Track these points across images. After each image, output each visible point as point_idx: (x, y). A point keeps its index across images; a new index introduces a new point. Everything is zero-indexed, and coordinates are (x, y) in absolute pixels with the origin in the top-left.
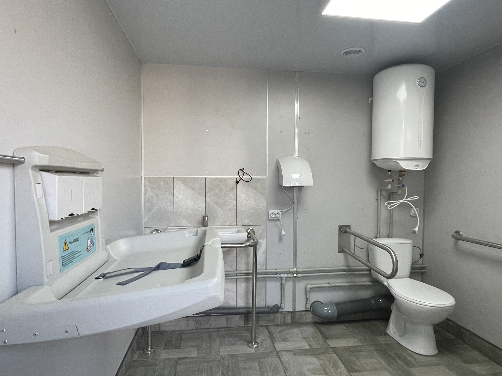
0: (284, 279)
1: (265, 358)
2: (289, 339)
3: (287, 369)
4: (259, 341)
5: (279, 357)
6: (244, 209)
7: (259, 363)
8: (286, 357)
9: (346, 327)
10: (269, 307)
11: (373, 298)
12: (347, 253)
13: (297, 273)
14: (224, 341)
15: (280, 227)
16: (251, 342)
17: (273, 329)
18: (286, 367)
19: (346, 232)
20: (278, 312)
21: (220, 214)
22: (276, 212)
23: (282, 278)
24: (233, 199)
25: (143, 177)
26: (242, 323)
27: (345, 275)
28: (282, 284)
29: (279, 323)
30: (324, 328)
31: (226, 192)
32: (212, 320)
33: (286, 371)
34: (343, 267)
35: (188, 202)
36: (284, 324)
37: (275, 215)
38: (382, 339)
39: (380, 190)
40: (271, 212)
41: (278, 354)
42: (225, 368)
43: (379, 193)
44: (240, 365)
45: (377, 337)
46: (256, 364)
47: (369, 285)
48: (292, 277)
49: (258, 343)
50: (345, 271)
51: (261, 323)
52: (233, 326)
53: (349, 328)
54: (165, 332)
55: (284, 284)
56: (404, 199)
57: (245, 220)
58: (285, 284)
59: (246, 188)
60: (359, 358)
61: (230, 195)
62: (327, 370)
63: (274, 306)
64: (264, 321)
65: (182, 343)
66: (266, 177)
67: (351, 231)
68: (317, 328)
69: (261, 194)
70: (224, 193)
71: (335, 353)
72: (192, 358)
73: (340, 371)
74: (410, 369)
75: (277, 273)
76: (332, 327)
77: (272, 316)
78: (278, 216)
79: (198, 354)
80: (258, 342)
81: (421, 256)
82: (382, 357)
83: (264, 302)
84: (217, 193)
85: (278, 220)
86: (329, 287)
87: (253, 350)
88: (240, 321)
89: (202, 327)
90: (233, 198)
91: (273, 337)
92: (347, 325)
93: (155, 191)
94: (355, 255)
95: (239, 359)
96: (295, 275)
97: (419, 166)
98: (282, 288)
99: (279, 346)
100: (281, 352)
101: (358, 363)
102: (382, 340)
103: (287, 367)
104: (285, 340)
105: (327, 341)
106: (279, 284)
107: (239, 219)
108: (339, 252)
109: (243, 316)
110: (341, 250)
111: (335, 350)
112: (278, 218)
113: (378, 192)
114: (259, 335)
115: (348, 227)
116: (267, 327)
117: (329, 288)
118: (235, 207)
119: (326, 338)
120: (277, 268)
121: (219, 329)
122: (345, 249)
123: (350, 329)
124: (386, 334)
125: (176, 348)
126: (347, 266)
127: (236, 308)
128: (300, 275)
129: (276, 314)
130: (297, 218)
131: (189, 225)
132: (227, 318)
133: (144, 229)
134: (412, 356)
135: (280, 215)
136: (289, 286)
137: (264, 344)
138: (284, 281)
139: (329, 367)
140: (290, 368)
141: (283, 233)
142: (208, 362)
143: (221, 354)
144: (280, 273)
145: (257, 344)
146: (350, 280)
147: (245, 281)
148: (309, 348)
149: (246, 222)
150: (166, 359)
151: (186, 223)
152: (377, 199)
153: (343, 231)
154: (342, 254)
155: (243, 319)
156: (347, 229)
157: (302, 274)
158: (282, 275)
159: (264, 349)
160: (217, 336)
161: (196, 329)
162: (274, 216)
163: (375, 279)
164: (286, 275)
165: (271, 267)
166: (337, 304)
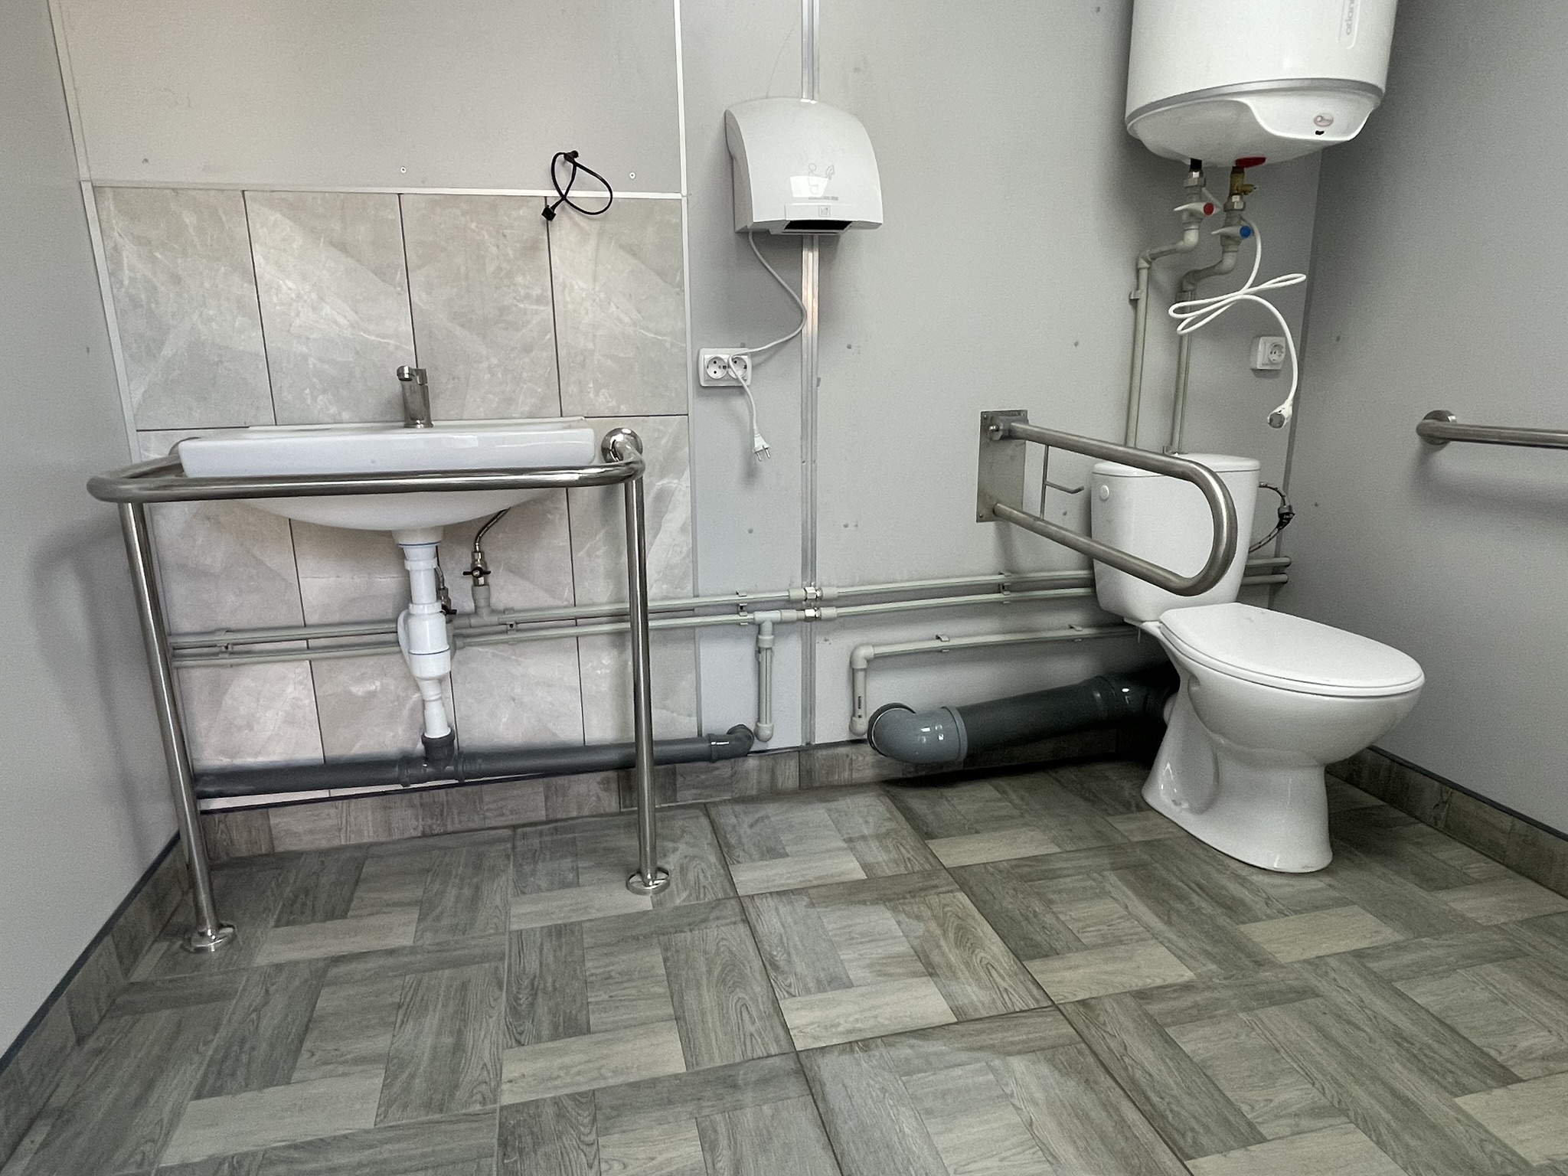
0: (767, 627)
1: (692, 926)
2: (788, 849)
3: (776, 967)
4: (671, 863)
5: (746, 921)
6: (590, 346)
7: (666, 949)
8: (773, 919)
9: (996, 788)
10: (711, 737)
11: (1097, 682)
12: (1010, 519)
13: (820, 602)
14: (533, 873)
15: (748, 425)
16: (639, 872)
17: (728, 817)
18: (772, 956)
19: (1010, 436)
20: (746, 754)
21: (485, 365)
22: (726, 355)
23: (759, 626)
24: (539, 300)
25: (87, 187)
26: (610, 802)
27: (1000, 603)
28: (759, 651)
29: (754, 792)
30: (918, 801)
31: (504, 265)
32: (487, 799)
33: (773, 974)
34: (993, 574)
35: (327, 310)
36: (774, 794)
37: (724, 367)
38: (1133, 826)
39: (1148, 262)
40: (707, 355)
41: (743, 910)
42: (526, 982)
43: (1144, 274)
44: (589, 964)
45: (1109, 819)
46: (653, 958)
47: (1084, 639)
48: (799, 620)
49: (667, 874)
50: (1000, 588)
51: (686, 796)
52: (574, 814)
53: (1010, 792)
54: (297, 855)
55: (767, 649)
56: (1245, 289)
57: (597, 394)
58: (770, 649)
59: (593, 242)
60: (1051, 902)
61: (520, 279)
62: (936, 958)
63: (730, 732)
64: (694, 787)
65: (358, 894)
66: (678, 196)
67: (1029, 428)
68: (893, 799)
69: (660, 273)
70: (491, 268)
71: (964, 887)
72: (391, 952)
73: (985, 955)
74: (1242, 928)
75: (742, 607)
76: (949, 792)
77: (724, 769)
78: (737, 371)
79: (419, 934)
80: (667, 867)
81: (1284, 519)
82: (1139, 895)
83: (694, 719)
84: (463, 269)
85: (740, 389)
86: (940, 651)
87: (645, 903)
88: (603, 795)
89: (450, 828)
90: (536, 291)
91: (728, 845)
92: (1002, 782)
93: (157, 255)
94: (1043, 520)
95: (588, 941)
96: (810, 613)
97: (1331, 122)
98: (759, 663)
99: (749, 877)
100: (757, 901)
101: (1049, 919)
102: (1128, 828)
103: (780, 957)
104: (772, 852)
105: (933, 845)
106: (747, 649)
107: (570, 389)
108: (980, 519)
109: (612, 774)
110: (989, 512)
111: (961, 877)
112: (737, 380)
113: (1138, 271)
114: (673, 841)
115: (1020, 415)
116: (705, 809)
117: (940, 654)
118: (550, 336)
119: (925, 833)
120: (738, 590)
121: (520, 831)
122: (1002, 504)
123: (1013, 796)
124: (1145, 807)
125: (331, 915)
126: (1008, 571)
127: (585, 748)
128: (828, 612)
129: (741, 759)
130: (815, 381)
131: (345, 416)
132: (548, 788)
133: (133, 437)
134: (1243, 881)
135: (746, 367)
136: (788, 654)
137: (691, 876)
138: (767, 638)
139: (943, 943)
140: (789, 961)
141: (759, 443)
142: (456, 964)
143: (514, 927)
144: (751, 607)
145: (664, 876)
146: (1013, 621)
147: (614, 645)
148: (862, 876)
149: (604, 402)
150: (279, 967)
151: (333, 410)
152: (1134, 302)
153: (1001, 434)
154: (990, 526)
155: (614, 786)
156: (1013, 424)
157: (837, 607)
158: (759, 616)
159: (690, 895)
160: (508, 857)
161: (424, 835)
162: (720, 374)
163: (1109, 613)
164: (775, 615)
165: (716, 587)
166: (966, 712)
